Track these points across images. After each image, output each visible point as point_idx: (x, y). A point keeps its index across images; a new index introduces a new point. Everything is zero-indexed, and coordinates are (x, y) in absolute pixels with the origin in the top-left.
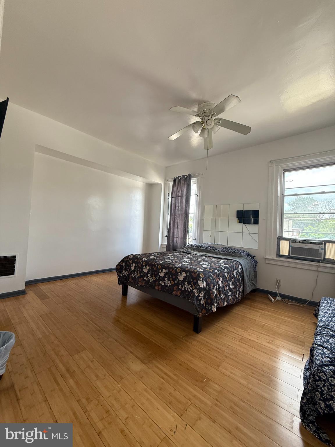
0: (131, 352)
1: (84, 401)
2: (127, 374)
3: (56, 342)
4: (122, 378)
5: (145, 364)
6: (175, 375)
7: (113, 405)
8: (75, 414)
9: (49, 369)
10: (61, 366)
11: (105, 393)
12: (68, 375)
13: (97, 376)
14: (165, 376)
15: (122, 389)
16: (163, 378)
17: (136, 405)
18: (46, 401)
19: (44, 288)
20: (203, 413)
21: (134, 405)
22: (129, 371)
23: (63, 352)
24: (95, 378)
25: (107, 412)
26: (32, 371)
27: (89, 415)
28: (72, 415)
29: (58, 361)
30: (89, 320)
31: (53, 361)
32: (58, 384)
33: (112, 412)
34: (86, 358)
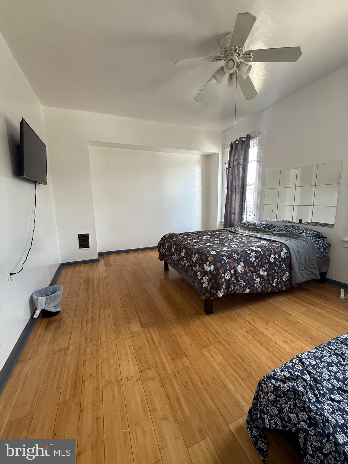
0: (139, 317)
1: (89, 340)
2: (125, 331)
3: (97, 298)
4: (120, 333)
5: (142, 328)
6: (159, 342)
7: (103, 348)
8: (80, 345)
9: (83, 314)
10: (90, 314)
11: (104, 339)
12: (90, 321)
13: (106, 327)
14: (151, 341)
15: (115, 340)
16: (148, 342)
17: (117, 353)
18: (71, 333)
19: (112, 258)
20: (159, 376)
21: (115, 353)
22: (127, 329)
23: (97, 306)
24: (104, 328)
25: (97, 351)
26: (74, 313)
27: (86, 349)
28: (78, 345)
29: (90, 311)
30: (126, 287)
31: (88, 310)
32: (82, 325)
33: (99, 352)
34: (107, 313)
